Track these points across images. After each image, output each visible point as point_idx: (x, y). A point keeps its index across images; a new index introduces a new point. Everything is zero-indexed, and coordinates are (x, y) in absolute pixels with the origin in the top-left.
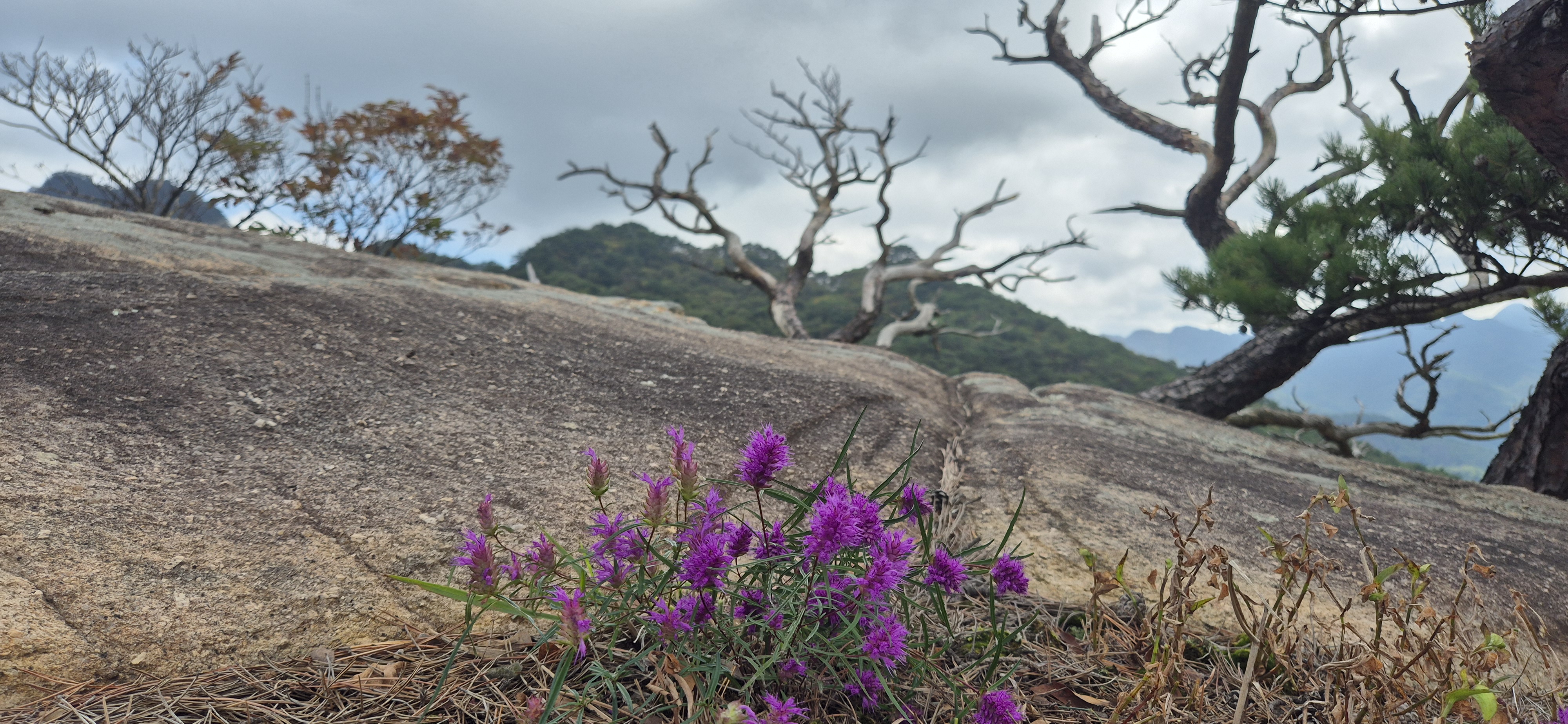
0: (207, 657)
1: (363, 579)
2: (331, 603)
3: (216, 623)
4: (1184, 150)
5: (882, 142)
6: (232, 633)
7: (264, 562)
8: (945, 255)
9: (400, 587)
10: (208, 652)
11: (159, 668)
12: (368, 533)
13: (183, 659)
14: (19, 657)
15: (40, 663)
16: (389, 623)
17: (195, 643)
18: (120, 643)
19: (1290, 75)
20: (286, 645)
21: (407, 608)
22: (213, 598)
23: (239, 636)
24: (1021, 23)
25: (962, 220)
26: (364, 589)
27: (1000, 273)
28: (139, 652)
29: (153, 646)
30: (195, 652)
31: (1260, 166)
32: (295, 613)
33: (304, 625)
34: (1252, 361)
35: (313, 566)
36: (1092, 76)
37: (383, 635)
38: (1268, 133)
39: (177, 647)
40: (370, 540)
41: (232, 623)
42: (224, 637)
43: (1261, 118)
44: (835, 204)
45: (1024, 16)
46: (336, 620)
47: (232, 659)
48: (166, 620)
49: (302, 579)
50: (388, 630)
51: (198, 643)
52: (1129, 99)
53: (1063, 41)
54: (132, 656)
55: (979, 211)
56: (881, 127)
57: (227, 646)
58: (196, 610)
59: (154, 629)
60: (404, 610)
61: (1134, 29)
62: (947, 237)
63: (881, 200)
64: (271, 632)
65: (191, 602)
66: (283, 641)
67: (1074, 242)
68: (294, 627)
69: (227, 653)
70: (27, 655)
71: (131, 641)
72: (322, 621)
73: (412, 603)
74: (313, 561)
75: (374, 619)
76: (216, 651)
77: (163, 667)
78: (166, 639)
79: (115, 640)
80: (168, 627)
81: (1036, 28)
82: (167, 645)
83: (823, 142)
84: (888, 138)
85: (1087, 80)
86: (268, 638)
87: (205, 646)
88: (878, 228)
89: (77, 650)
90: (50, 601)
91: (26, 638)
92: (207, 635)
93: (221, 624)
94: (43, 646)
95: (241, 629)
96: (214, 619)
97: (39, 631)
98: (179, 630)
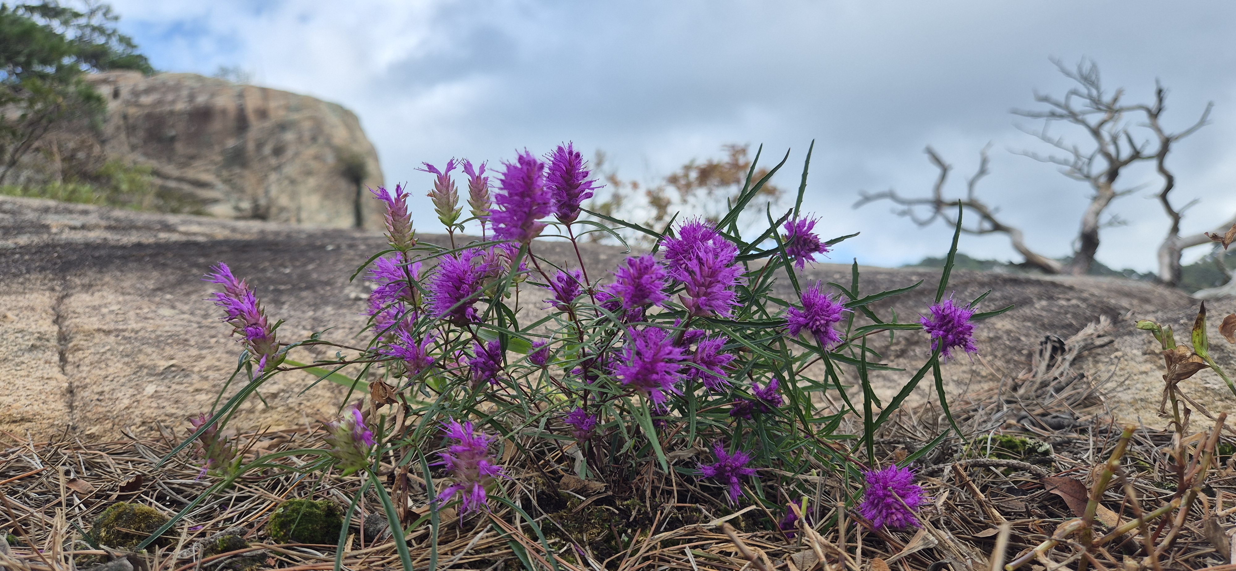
0: (141, 431)
3: (163, 408)
5: (1154, 115)
6: (171, 415)
11: (103, 439)
14: (8, 422)
15: (19, 429)
22: (176, 390)
23: (176, 418)
28: (96, 425)
30: (133, 428)
39: (122, 423)
41: (177, 408)
42: (164, 418)
44: (1119, 185)
48: (127, 402)
51: (138, 421)
54: (89, 428)
56: (1152, 102)
58: (156, 397)
59: (115, 408)
63: (1162, 169)
65: (156, 391)
70: (14, 422)
71: (95, 417)
76: (151, 427)
77: (106, 438)
78: (118, 416)
79: (86, 417)
80: (124, 408)
83: (1096, 133)
84: (1160, 110)
87: (144, 423)
88: (1164, 197)
89: (56, 423)
90: (71, 392)
91: (21, 410)
92: (150, 415)
93: (168, 408)
94: (31, 417)
95: (181, 413)
96: (165, 404)
97: (35, 407)
98: (131, 410)
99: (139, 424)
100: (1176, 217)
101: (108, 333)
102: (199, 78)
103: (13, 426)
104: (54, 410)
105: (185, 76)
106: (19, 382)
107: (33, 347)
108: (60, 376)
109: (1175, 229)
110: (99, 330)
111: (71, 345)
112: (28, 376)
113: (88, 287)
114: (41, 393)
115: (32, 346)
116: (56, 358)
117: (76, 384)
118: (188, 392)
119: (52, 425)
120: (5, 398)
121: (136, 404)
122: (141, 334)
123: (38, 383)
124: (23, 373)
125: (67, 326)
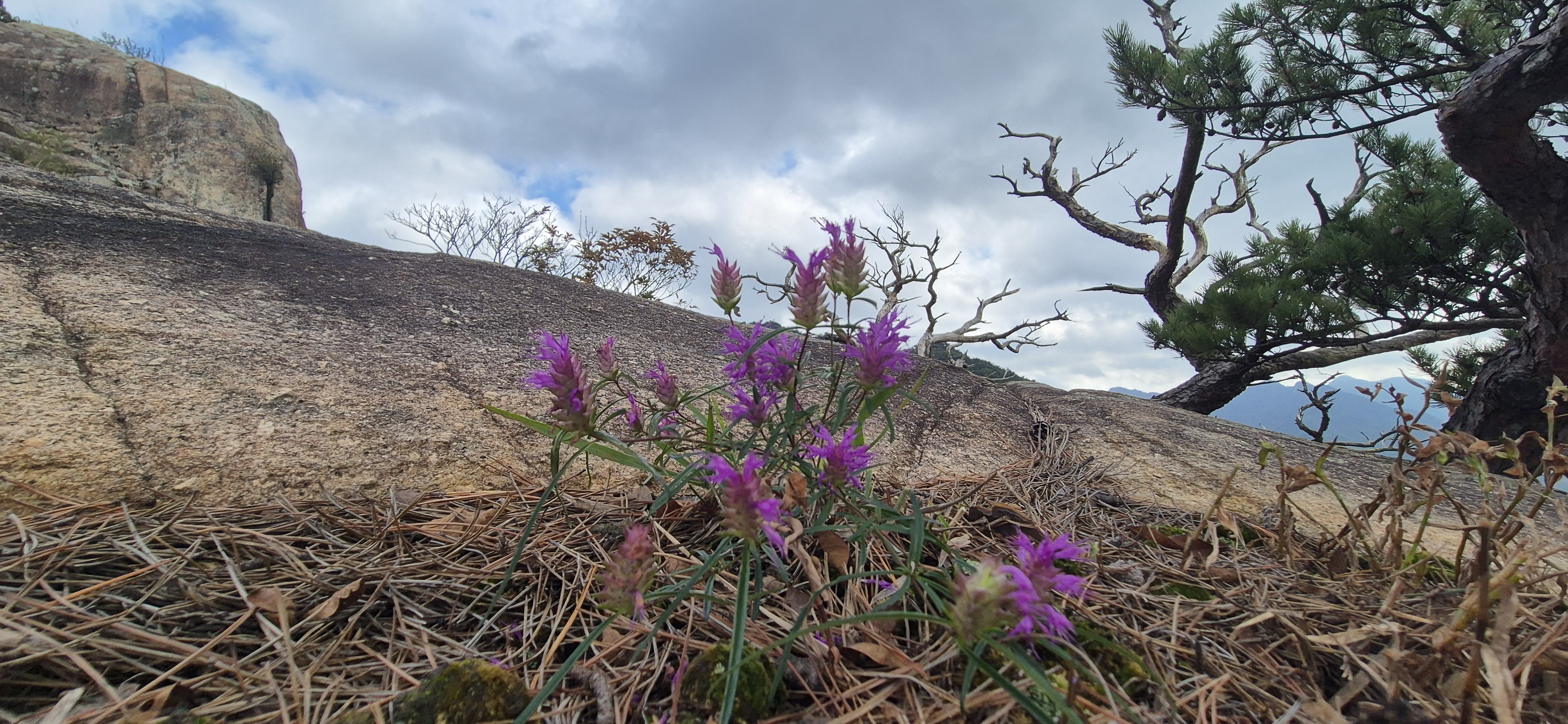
0: (269, 488)
1: (485, 430)
2: (440, 447)
3: (295, 455)
4: (1143, 248)
5: (931, 254)
6: (311, 466)
7: (382, 405)
8: (972, 327)
9: (523, 442)
10: (273, 483)
11: (206, 497)
12: (502, 393)
13: (239, 488)
14: (23, 468)
15: (47, 480)
16: (499, 473)
17: (259, 472)
18: (172, 466)
19: (1214, 202)
20: (372, 485)
21: (527, 462)
22: (304, 430)
23: (318, 470)
24: (1025, 173)
25: (982, 305)
26: (482, 439)
27: (1009, 338)
28: (190, 476)
29: (209, 471)
30: (256, 482)
31: (1197, 258)
32: (394, 453)
33: (401, 468)
34: (1201, 387)
35: (434, 413)
36: (1075, 203)
37: (490, 484)
38: (1199, 238)
39: (236, 475)
40: (503, 398)
41: (316, 456)
42: (300, 470)
43: (1195, 230)
44: (899, 296)
45: (1026, 168)
46: (440, 465)
47: (302, 494)
48: (235, 445)
49: (416, 423)
50: (496, 480)
51: (263, 473)
52: (1101, 217)
53: (1055, 182)
54: (178, 480)
55: (994, 300)
56: (930, 245)
57: (299, 479)
58: (279, 439)
59: (217, 453)
60: (522, 463)
61: (1103, 173)
62: (973, 315)
63: (931, 290)
64: (359, 469)
65: (276, 431)
66: (368, 480)
67: (1059, 317)
68: (388, 467)
69: (296, 487)
70: (38, 467)
71: (184, 464)
72: (423, 464)
73: (532, 457)
74: (436, 409)
75: (483, 468)
76: (284, 483)
77: (212, 496)
78: (226, 465)
79: (167, 462)
80: (233, 453)
81: (1035, 176)
82: (226, 471)
83: (891, 257)
84: (935, 250)
85: (1071, 207)
86: (353, 476)
87: (271, 476)
88: (928, 308)
89: (113, 469)
90: (121, 421)
91: (47, 449)
92: (279, 466)
93: (302, 456)
94: (66, 460)
95: (324, 463)
96: (296, 450)
97: (71, 445)
98: (246, 457)
99: (265, 477)
100: (933, 322)
101: (150, 337)
102: (77, 39)
103: (34, 475)
104: (103, 450)
105: (58, 33)
106: (26, 403)
107: (30, 350)
108: (91, 395)
109: (930, 329)
110: (133, 331)
111: (92, 349)
112: (39, 393)
113: (75, 266)
114: (72, 422)
115: (28, 346)
116: (73, 367)
117: (127, 409)
118: (324, 434)
119: (107, 473)
120: (8, 428)
121: (250, 448)
122: (205, 343)
123: (60, 406)
124: (27, 388)
125: (74, 320)
